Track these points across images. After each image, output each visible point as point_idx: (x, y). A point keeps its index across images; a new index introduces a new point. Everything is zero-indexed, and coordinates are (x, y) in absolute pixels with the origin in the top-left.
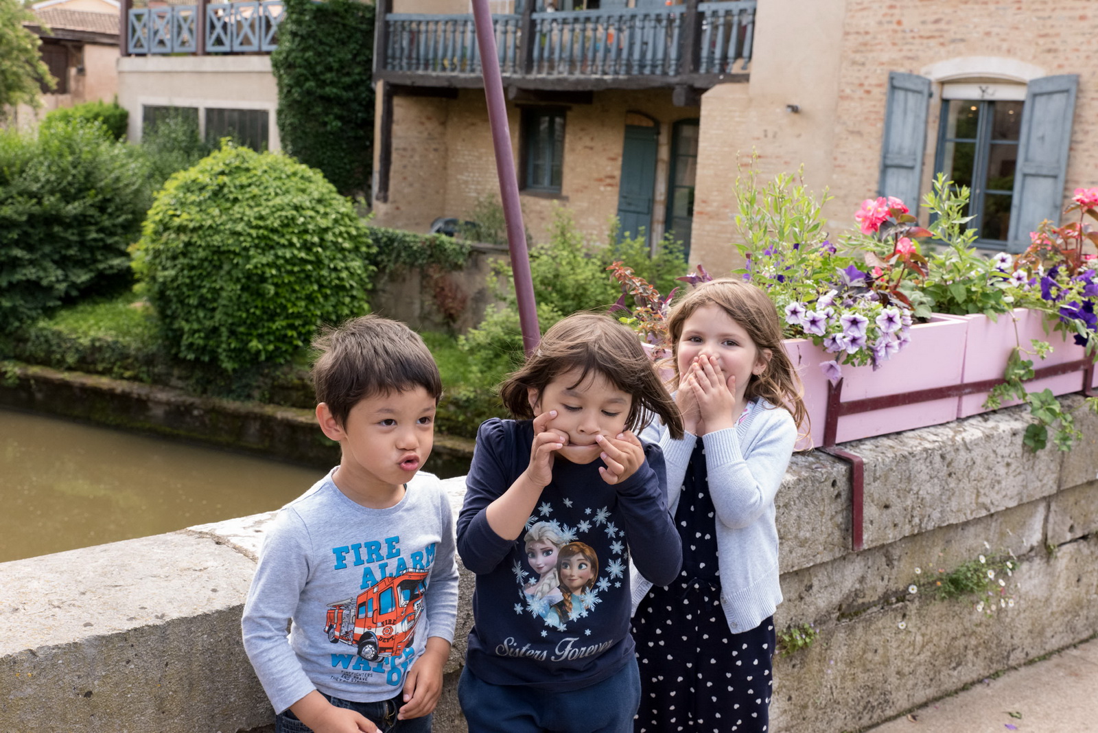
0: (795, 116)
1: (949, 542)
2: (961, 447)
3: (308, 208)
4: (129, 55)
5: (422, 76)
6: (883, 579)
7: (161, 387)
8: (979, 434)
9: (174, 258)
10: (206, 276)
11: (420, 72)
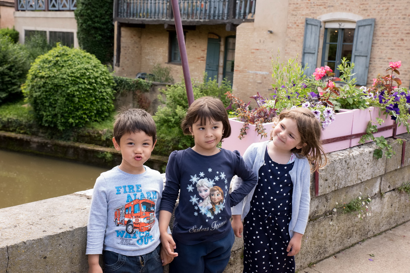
0: (271, 35)
1: (347, 192)
2: (352, 158)
3: (90, 69)
4: (18, 10)
5: (132, 20)
6: (324, 207)
7: (35, 136)
8: (358, 153)
9: (40, 88)
10: (52, 95)
11: (131, 18)
